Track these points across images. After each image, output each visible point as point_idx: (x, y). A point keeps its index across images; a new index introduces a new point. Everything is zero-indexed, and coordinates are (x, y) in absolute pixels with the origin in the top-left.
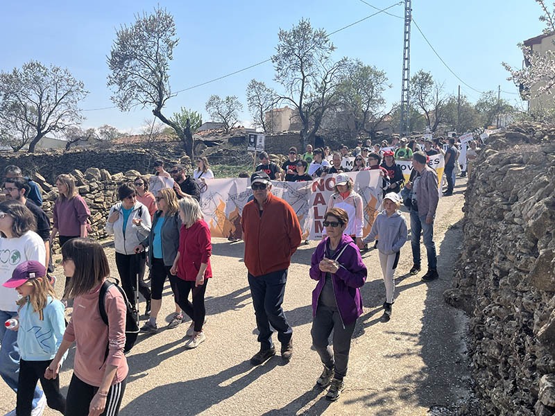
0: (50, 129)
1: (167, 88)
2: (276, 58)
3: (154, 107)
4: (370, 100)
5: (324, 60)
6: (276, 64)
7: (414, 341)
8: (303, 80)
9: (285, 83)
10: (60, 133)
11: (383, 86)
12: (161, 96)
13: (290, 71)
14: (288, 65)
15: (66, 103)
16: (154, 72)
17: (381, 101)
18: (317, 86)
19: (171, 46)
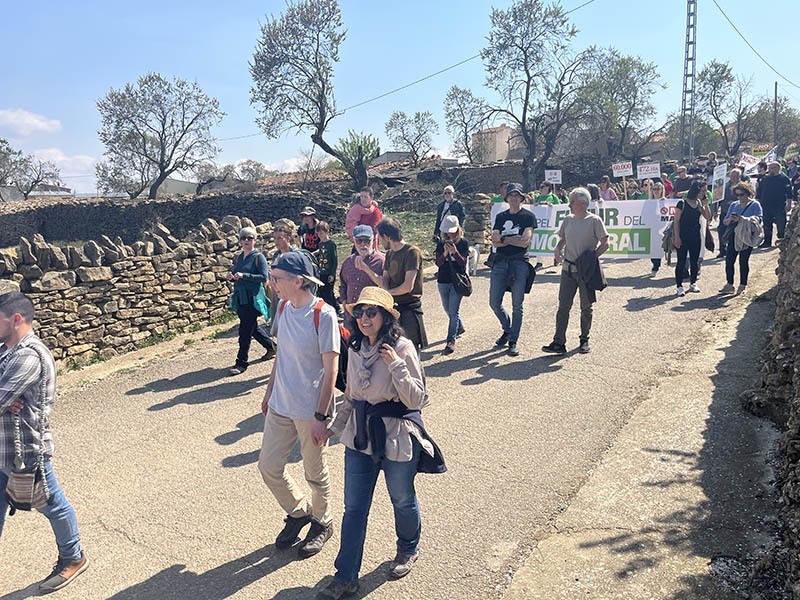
0: (175, 168)
1: (330, 102)
2: (488, 53)
3: (313, 130)
4: (631, 109)
5: (560, 51)
6: (487, 61)
7: (691, 464)
8: (528, 83)
9: (501, 89)
10: (189, 172)
11: (653, 87)
12: (323, 115)
13: (508, 71)
14: (506, 61)
15: (196, 130)
16: (311, 81)
17: (650, 110)
18: (548, 90)
19: (336, 41)
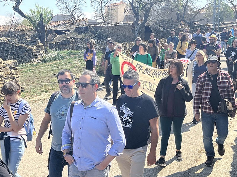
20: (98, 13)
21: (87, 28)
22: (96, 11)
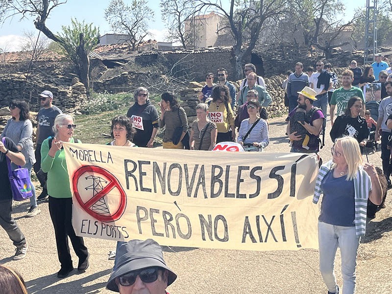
3: (36, 17)
12: (45, 3)
20: (174, 32)
21: (155, 56)
22: (170, 29)
